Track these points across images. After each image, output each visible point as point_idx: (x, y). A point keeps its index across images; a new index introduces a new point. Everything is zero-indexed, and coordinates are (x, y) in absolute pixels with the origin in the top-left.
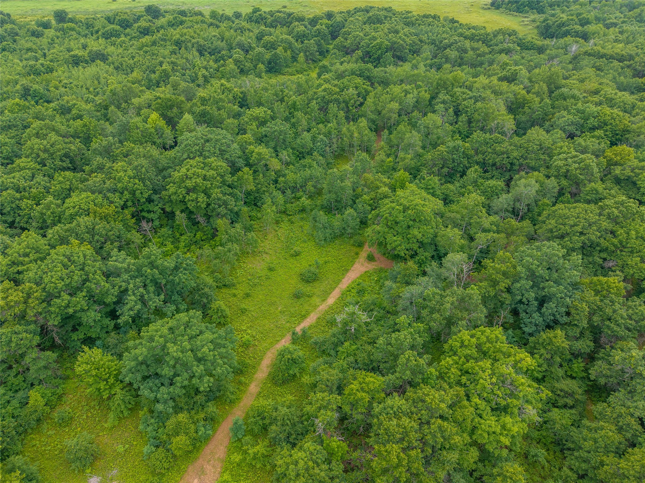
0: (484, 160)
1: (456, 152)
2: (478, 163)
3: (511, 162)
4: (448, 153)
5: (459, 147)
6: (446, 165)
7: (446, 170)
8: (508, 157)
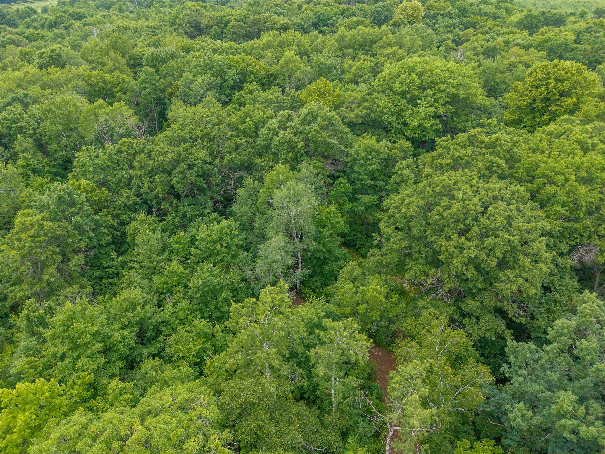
0: (139, 195)
1: (72, 210)
2: (133, 209)
3: (201, 172)
4: (53, 220)
5: (70, 194)
6: (69, 249)
7: (78, 260)
8: (190, 167)
